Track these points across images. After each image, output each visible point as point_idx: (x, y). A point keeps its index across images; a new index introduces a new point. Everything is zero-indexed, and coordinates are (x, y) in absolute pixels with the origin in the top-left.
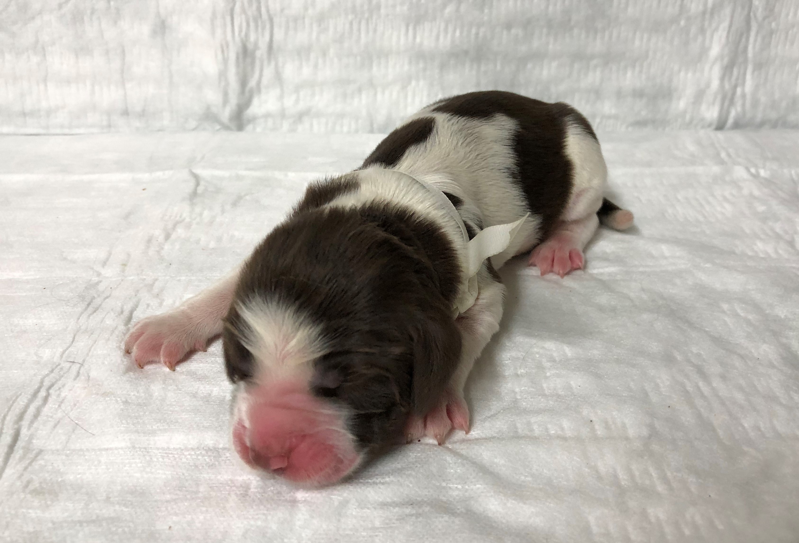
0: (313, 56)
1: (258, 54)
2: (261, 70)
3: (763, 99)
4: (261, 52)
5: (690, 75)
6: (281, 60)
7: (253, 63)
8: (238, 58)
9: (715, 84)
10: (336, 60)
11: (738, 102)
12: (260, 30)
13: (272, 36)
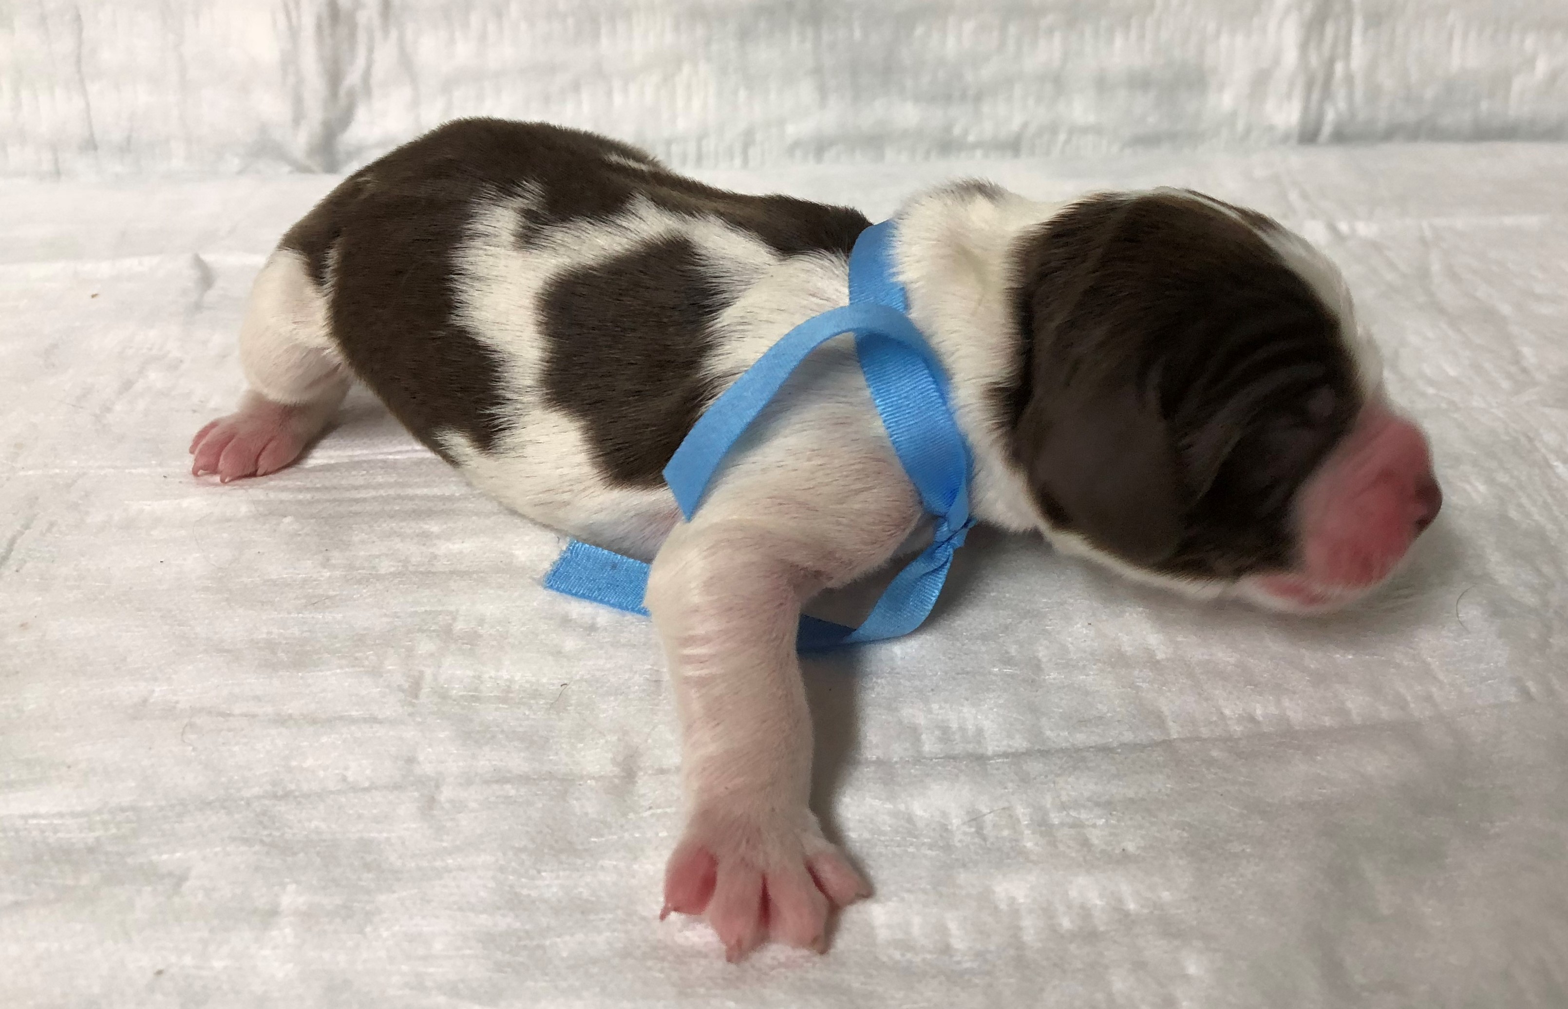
0: (475, 19)
1: (362, 17)
2: (371, 50)
3: (1388, 84)
4: (368, 15)
5: (1239, 40)
6: (409, 28)
7: (352, 37)
8: (319, 27)
9: (1290, 57)
10: (523, 26)
11: (1339, 92)
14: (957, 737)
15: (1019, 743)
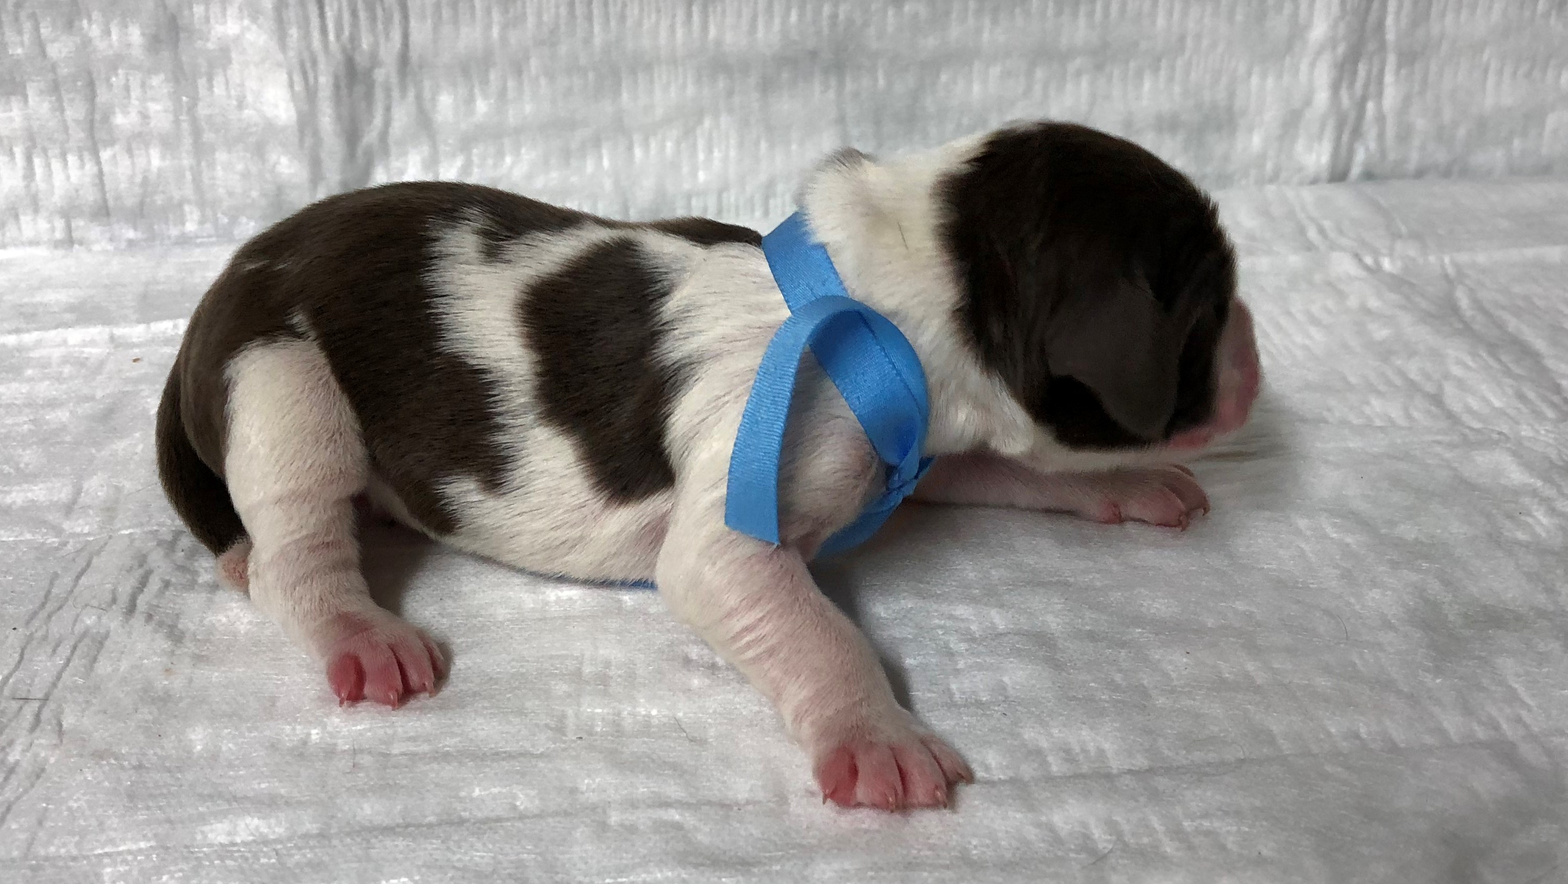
0: (493, 76)
1: (379, 75)
2: (388, 109)
3: (1420, 124)
4: (387, 72)
5: (1270, 82)
6: (427, 84)
7: (369, 96)
8: (337, 87)
9: (1322, 97)
10: (543, 81)
11: (1371, 132)
12: (380, 26)
13: (406, 36)
14: (1081, 757)
15: (1141, 762)
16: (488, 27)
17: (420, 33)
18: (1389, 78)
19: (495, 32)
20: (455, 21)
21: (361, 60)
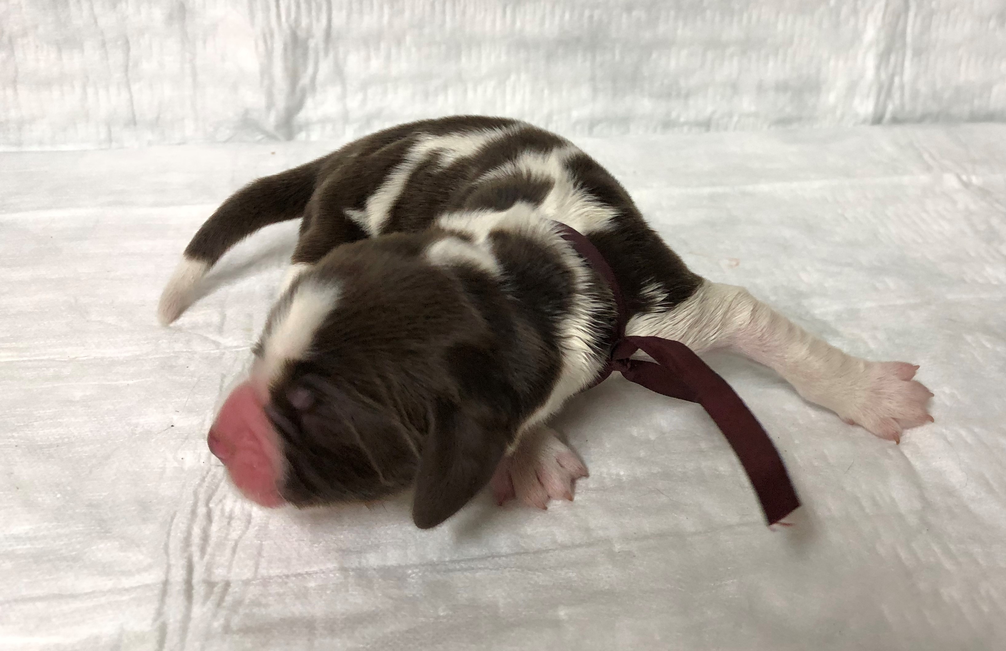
0: (383, 45)
1: (312, 43)
2: (316, 65)
3: (923, 89)
4: (317, 41)
5: (841, 63)
6: (341, 50)
7: (305, 55)
8: (285, 48)
9: (870, 74)
10: (414, 50)
11: (896, 95)
12: (314, 13)
13: (329, 20)
16: (381, 16)
17: (339, 19)
18: (907, 64)
19: (386, 19)
20: (361, 12)
21: (301, 34)
